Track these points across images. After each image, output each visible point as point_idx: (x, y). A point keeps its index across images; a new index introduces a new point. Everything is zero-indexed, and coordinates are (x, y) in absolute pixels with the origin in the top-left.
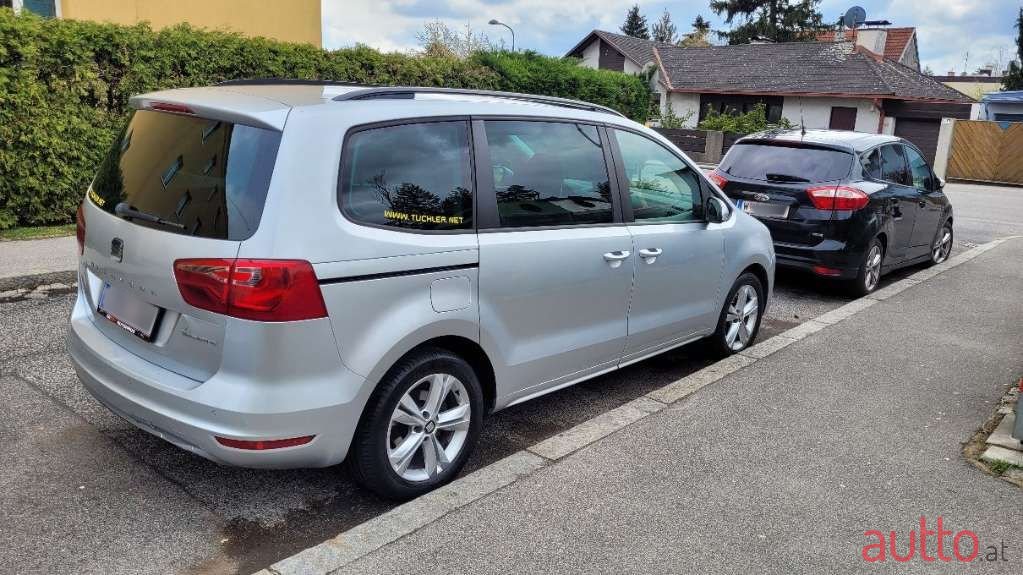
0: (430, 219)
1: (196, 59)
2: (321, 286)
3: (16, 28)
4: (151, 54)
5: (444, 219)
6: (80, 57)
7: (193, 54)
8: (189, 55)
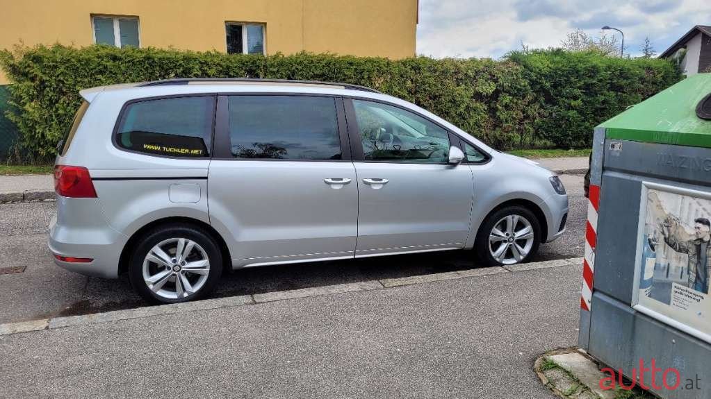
0: (178, 150)
1: (301, 70)
2: (93, 181)
3: (208, 60)
4: (275, 70)
5: (187, 151)
6: (237, 74)
7: (300, 68)
8: (297, 69)
